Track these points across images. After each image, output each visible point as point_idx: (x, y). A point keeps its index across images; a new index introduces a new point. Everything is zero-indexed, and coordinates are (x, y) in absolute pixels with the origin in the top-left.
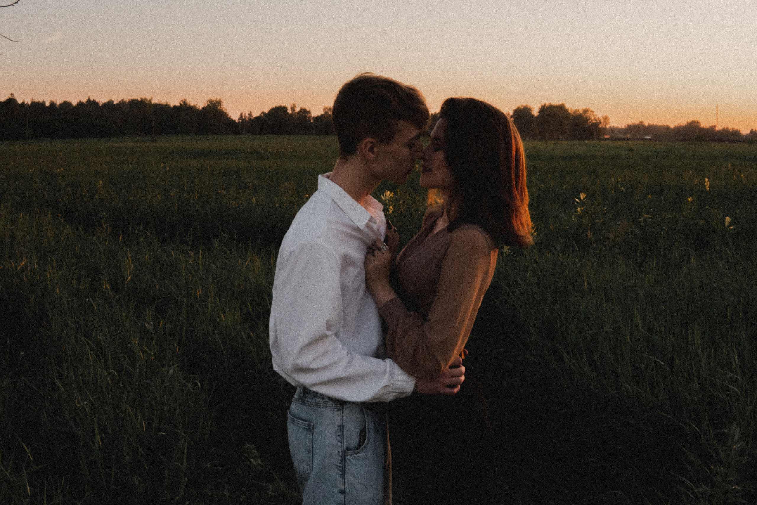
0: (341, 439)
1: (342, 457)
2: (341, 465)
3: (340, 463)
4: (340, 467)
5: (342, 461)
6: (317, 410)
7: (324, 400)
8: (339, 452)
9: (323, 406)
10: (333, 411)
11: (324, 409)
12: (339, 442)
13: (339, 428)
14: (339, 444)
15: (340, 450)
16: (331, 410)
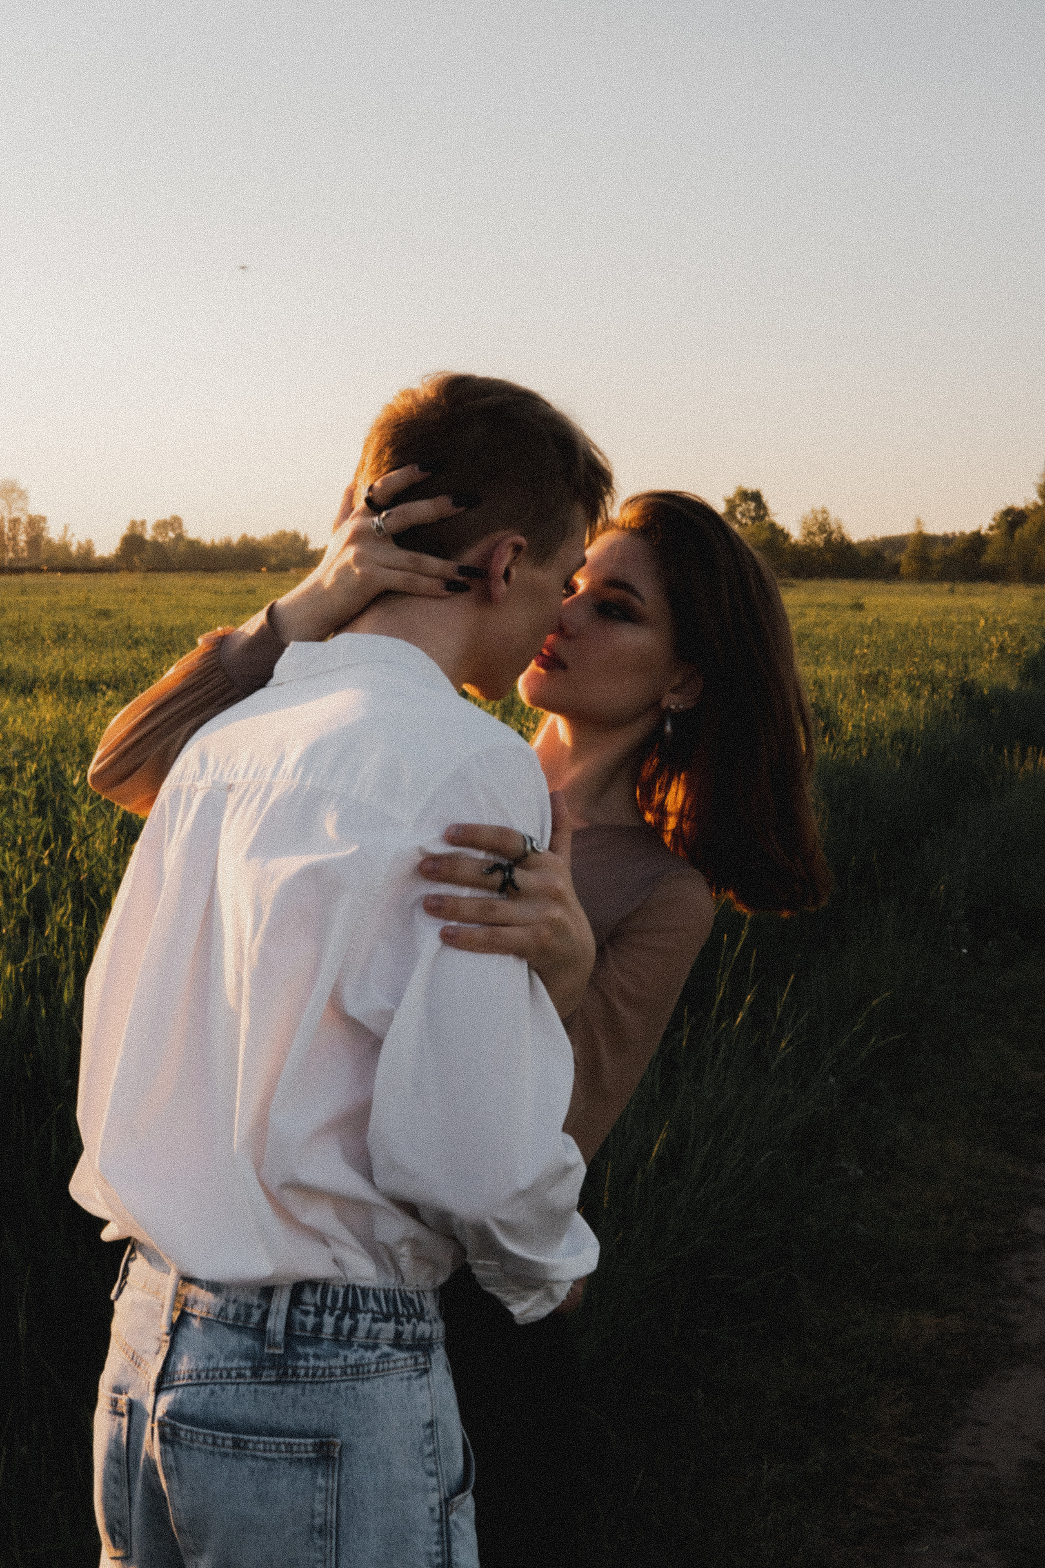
0: (436, 1463)
1: (440, 1521)
2: (438, 1548)
3: (437, 1543)
4: (437, 1554)
5: (441, 1534)
6: (354, 1388)
7: (378, 1353)
8: (432, 1510)
9: (377, 1371)
10: (409, 1378)
11: (380, 1380)
12: (431, 1474)
13: (429, 1431)
14: (433, 1482)
15: (434, 1499)
16: (402, 1379)
